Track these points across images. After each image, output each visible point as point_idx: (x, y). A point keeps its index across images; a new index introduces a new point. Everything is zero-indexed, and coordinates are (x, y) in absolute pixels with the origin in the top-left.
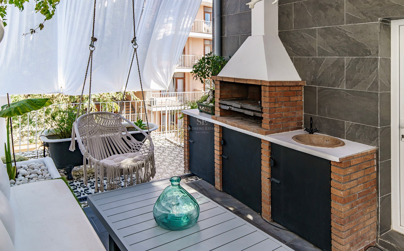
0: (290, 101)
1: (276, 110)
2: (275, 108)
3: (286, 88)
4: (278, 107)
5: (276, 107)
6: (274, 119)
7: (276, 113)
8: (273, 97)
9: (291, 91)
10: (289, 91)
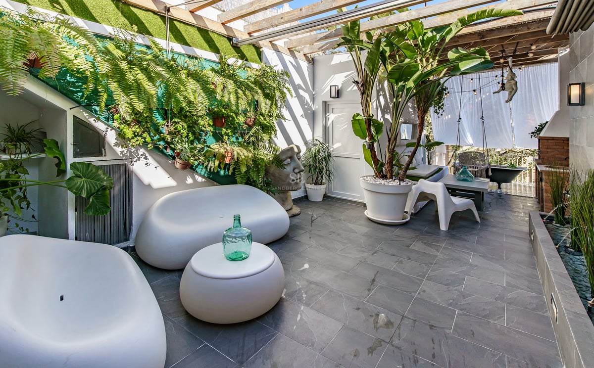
4: (550, 151)
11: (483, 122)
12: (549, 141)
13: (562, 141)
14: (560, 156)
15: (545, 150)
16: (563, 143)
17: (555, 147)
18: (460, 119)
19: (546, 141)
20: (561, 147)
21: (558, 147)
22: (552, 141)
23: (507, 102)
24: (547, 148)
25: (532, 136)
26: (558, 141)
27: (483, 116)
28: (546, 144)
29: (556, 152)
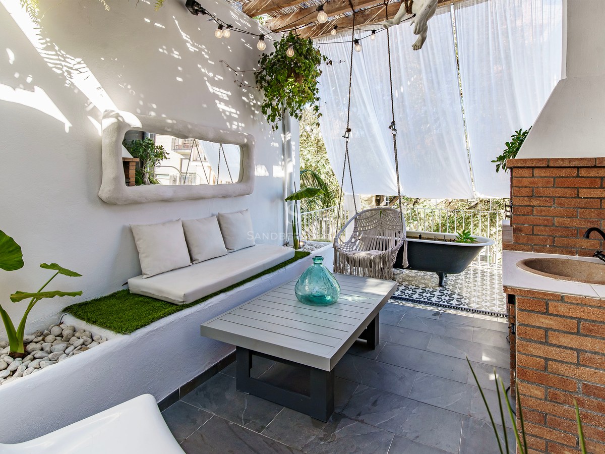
0: (578, 197)
1: (533, 210)
2: (530, 206)
3: (564, 170)
4: (540, 206)
5: (532, 204)
6: (526, 225)
7: (531, 217)
8: (526, 187)
9: (581, 177)
10: (573, 177)
11: (395, 135)
12: (537, 172)
13: (575, 171)
14: (567, 221)
15: (526, 202)
16: (578, 176)
17: (552, 192)
18: (349, 130)
19: (526, 173)
20: (569, 192)
21: (560, 192)
22: (543, 173)
23: (417, 47)
24: (531, 197)
25: (498, 166)
26: (563, 173)
27: (393, 122)
28: (526, 182)
29: (555, 208)
